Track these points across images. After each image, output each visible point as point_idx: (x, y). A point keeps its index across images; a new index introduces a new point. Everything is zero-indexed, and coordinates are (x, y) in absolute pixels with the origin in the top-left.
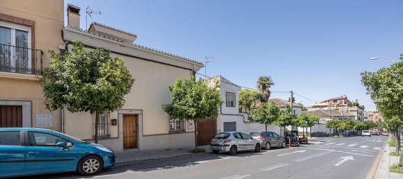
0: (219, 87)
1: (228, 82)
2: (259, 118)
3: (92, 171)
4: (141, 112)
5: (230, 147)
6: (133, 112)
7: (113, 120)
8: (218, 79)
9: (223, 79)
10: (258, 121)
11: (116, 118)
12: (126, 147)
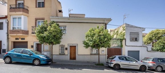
0: (125, 30)
1: (132, 26)
2: (158, 48)
3: (37, 64)
4: (77, 45)
5: (114, 64)
6: (74, 45)
7: (66, 48)
8: (124, 25)
9: (128, 26)
10: (158, 50)
11: (67, 47)
12: (71, 59)
